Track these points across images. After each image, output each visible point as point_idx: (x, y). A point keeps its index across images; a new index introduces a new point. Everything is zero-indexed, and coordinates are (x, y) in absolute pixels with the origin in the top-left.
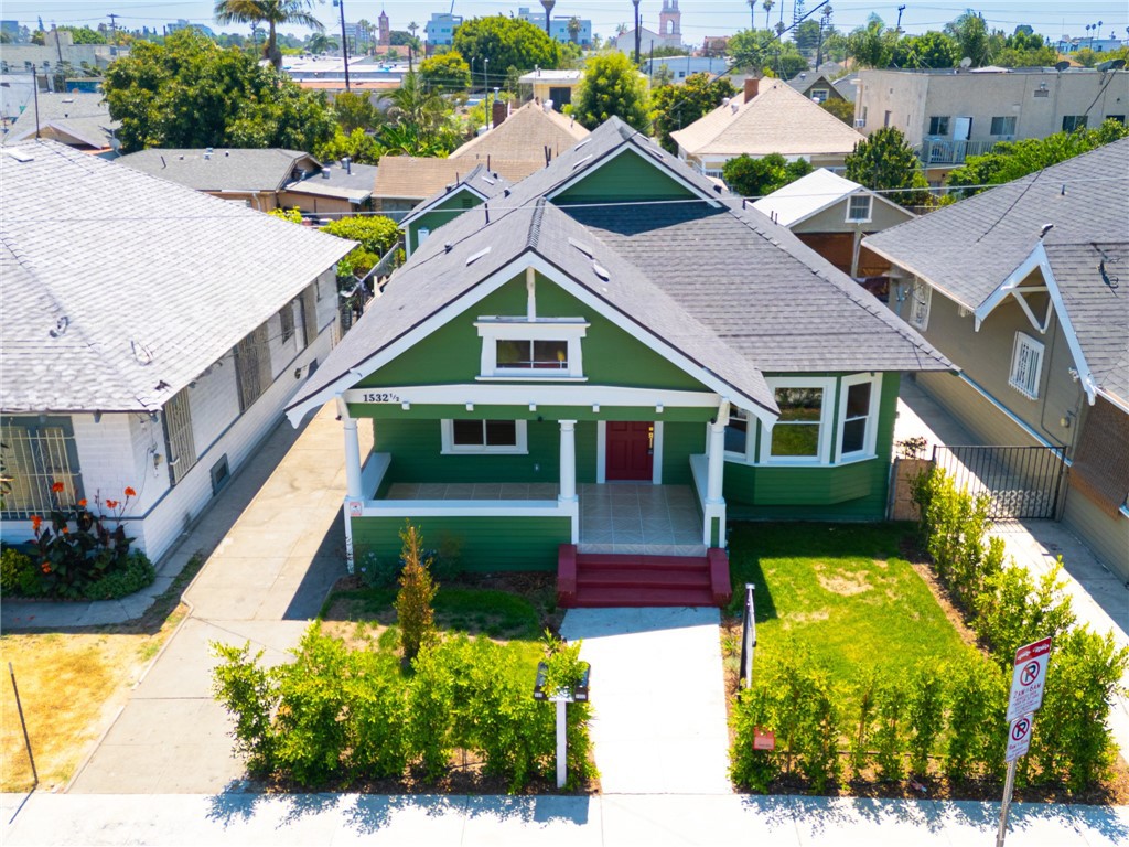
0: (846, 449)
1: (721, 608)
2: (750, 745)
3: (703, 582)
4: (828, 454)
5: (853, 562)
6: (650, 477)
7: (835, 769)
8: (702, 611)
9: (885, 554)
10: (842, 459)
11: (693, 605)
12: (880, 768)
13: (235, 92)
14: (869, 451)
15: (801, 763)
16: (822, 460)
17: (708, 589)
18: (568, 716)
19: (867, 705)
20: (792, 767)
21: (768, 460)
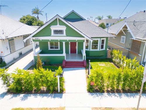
0: (101, 49)
1: (85, 68)
2: (90, 85)
3: (83, 64)
4: (99, 49)
5: (103, 62)
6: (76, 53)
7: (104, 88)
8: (83, 68)
9: (107, 62)
10: (101, 50)
11: (81, 67)
12: (111, 88)
13: (33, 21)
14: (104, 49)
15: (98, 88)
16: (98, 50)
17: (83, 65)
18: (60, 80)
19: (109, 77)
20: (97, 88)
21: (91, 50)
